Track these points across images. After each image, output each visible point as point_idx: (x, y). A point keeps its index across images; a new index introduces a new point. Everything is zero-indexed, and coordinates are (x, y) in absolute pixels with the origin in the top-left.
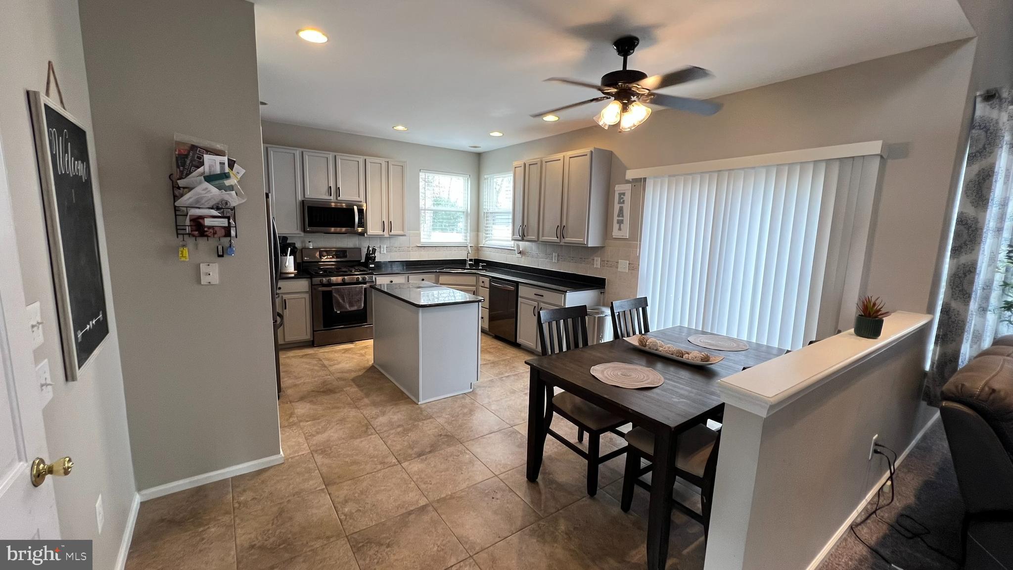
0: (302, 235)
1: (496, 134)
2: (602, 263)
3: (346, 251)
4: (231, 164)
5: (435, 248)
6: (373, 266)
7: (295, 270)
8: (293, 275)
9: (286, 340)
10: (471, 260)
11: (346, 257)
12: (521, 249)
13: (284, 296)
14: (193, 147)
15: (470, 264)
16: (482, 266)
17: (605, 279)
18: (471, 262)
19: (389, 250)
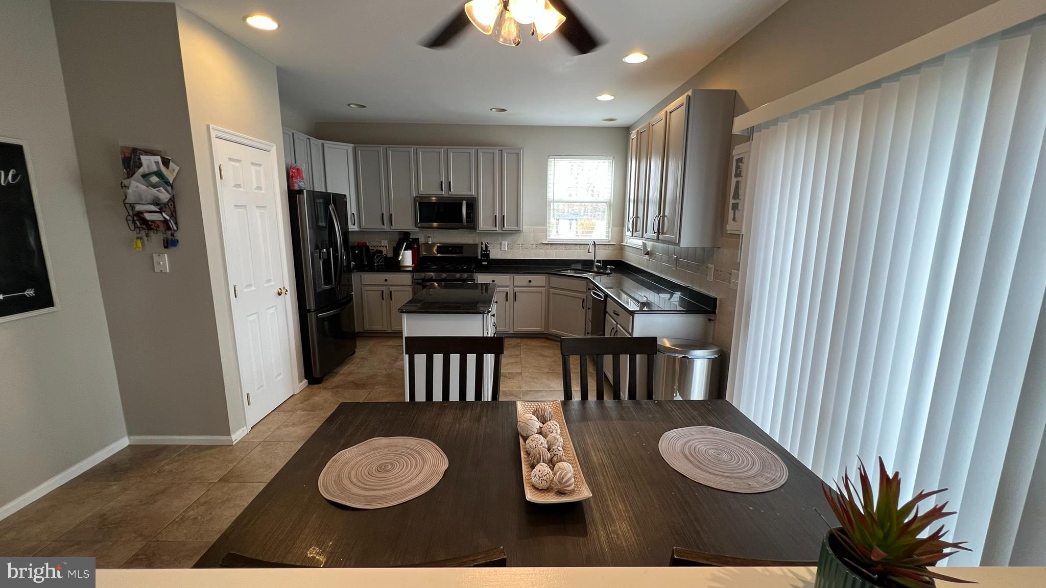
0: (416, 231)
1: (606, 97)
2: (716, 272)
3: (462, 247)
4: (166, 163)
5: (564, 246)
6: (486, 263)
7: (413, 263)
8: (410, 269)
9: (365, 329)
10: (598, 261)
11: (462, 253)
12: (649, 249)
13: (363, 287)
14: (134, 150)
15: (597, 266)
16: (611, 269)
17: (716, 298)
18: (599, 264)
19: (511, 247)
